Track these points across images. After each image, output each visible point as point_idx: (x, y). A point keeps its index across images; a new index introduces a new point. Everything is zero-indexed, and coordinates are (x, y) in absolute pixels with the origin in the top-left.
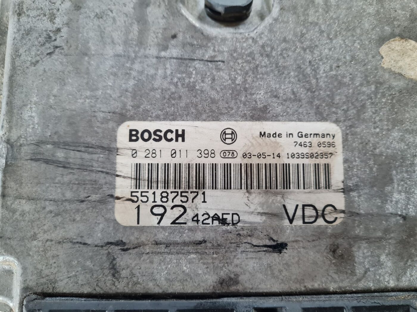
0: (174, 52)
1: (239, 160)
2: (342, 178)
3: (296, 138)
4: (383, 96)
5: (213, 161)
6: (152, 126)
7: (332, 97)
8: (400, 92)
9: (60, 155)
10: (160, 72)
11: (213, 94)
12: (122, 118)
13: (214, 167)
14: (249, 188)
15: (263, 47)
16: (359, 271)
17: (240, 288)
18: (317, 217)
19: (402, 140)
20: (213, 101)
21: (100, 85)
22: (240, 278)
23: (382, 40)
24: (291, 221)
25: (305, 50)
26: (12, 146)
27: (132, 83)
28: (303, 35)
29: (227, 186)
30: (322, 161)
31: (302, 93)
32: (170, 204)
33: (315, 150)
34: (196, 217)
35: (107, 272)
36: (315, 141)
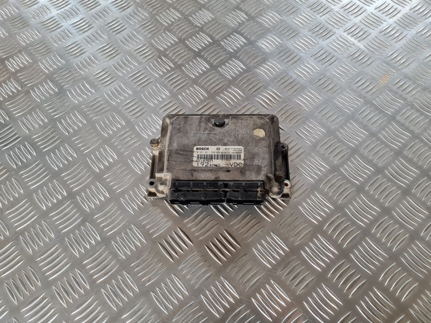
0: (207, 132)
1: (220, 154)
2: (243, 157)
3: (233, 149)
4: (254, 141)
5: (215, 154)
6: (201, 147)
7: (242, 141)
8: (258, 140)
9: (181, 152)
10: (203, 136)
11: (215, 141)
12: (195, 145)
13: (215, 155)
14: (222, 159)
15: (226, 131)
16: (247, 176)
17: (220, 179)
18: (237, 165)
19: (258, 150)
20: (215, 142)
21: (190, 139)
22: (220, 177)
23: (254, 129)
24: (232, 166)
25: (236, 131)
26: (171, 151)
27: (197, 138)
28: (235, 128)
29: (218, 159)
30: (239, 154)
31: (235, 140)
32: (205, 162)
33: (237, 152)
34: (210, 165)
35: (191, 175)
36: (237, 150)
